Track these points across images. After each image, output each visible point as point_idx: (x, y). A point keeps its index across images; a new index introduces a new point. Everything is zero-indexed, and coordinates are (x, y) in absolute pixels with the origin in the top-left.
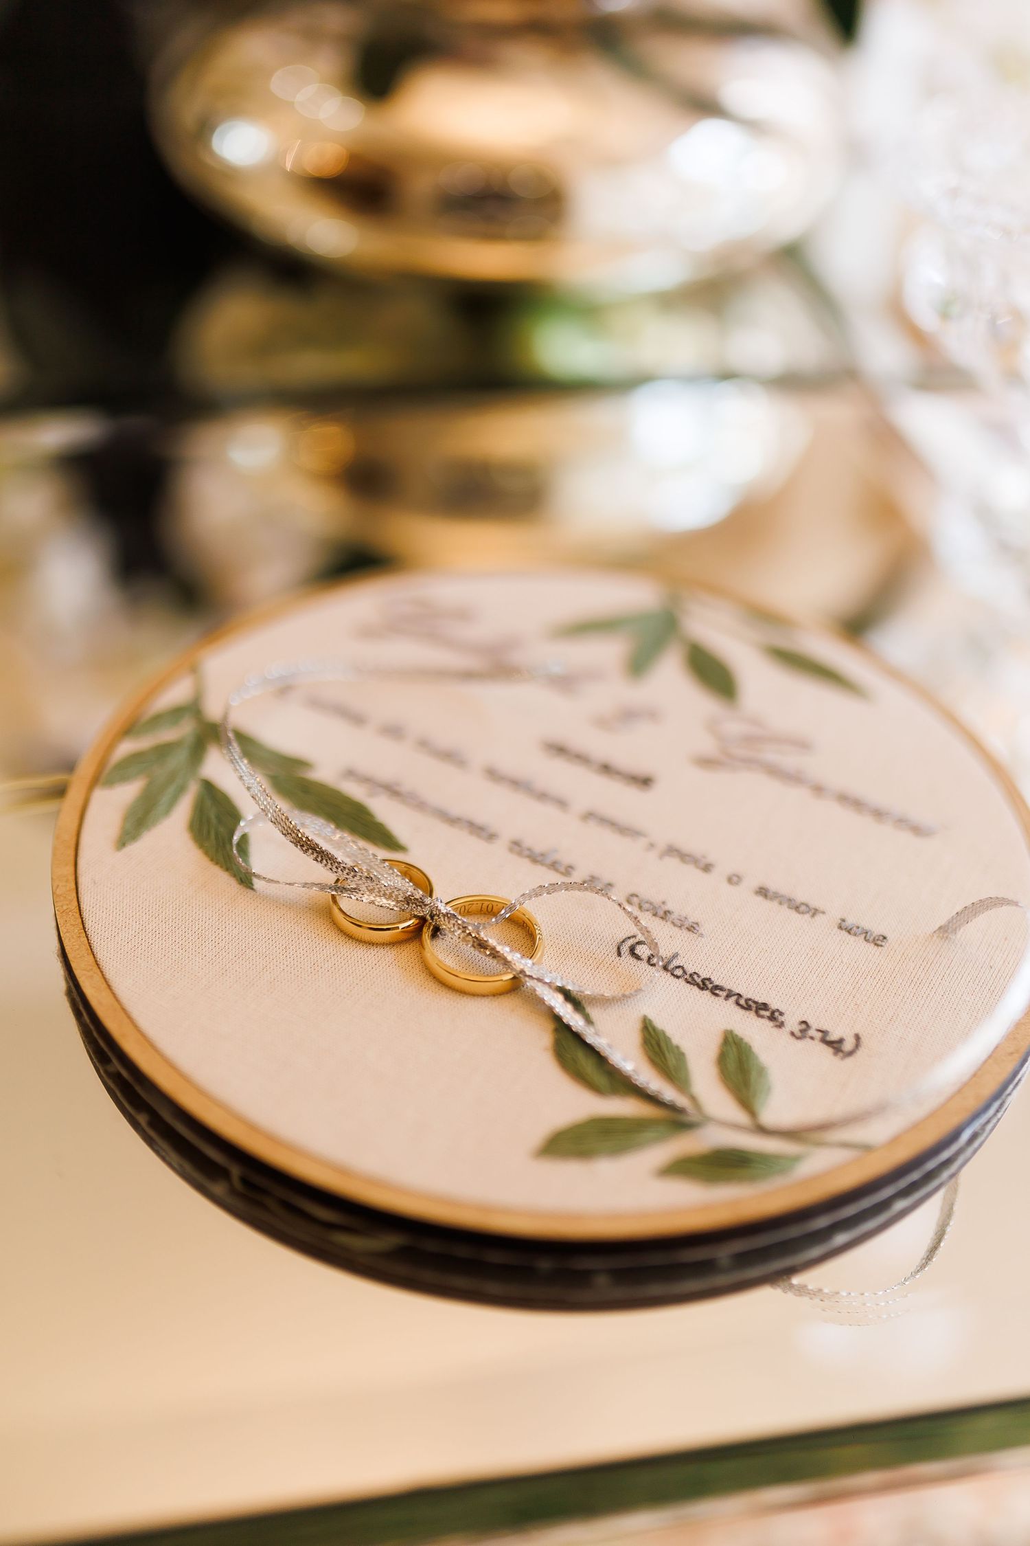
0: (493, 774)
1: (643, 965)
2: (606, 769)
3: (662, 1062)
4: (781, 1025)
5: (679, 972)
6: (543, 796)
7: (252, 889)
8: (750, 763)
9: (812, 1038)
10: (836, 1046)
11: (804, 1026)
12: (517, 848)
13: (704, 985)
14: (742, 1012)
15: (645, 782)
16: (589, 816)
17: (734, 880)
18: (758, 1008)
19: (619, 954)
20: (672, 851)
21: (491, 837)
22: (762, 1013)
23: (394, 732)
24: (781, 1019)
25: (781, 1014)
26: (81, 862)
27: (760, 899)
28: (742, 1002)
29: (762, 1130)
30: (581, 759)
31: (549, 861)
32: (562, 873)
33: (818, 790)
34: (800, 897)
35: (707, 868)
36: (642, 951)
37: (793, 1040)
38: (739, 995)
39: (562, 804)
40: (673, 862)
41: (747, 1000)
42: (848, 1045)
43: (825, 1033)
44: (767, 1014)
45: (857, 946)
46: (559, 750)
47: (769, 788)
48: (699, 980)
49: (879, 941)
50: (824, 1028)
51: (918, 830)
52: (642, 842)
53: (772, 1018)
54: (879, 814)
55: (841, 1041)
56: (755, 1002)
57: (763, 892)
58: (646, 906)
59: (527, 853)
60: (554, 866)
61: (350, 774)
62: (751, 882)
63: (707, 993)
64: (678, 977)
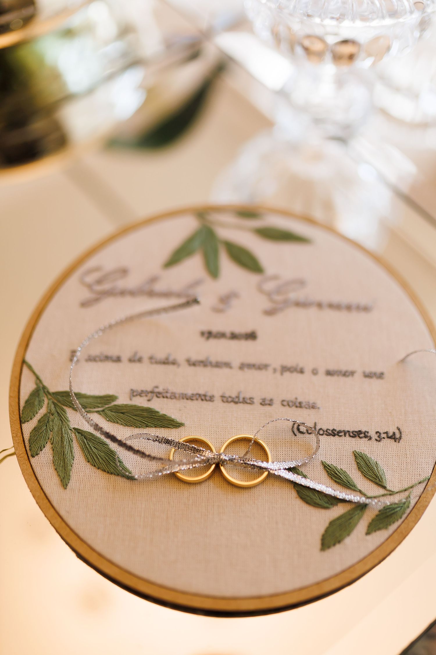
0: (192, 363)
1: (307, 436)
2: (234, 336)
3: (342, 481)
4: (370, 438)
5: (321, 432)
6: (218, 365)
7: (135, 479)
8: (286, 303)
9: (384, 438)
10: (393, 437)
11: (378, 434)
12: (225, 400)
13: (334, 433)
14: (354, 439)
15: (252, 336)
16: (242, 367)
17: (315, 372)
18: (357, 434)
19: (296, 435)
20: (285, 369)
21: (211, 399)
22: (361, 435)
23: (136, 359)
24: (369, 435)
25: (368, 432)
26: (55, 504)
27: (329, 377)
28: (351, 435)
29: (392, 493)
30: (221, 335)
31: (241, 400)
32: (250, 403)
33: (320, 305)
34: (344, 368)
35: (302, 371)
36: (302, 429)
37: (378, 443)
38: (348, 431)
39: (227, 365)
40: (287, 374)
41: (353, 432)
42: (398, 436)
43: (386, 433)
44: (362, 435)
45: (375, 382)
46: (209, 335)
47: (301, 313)
48: (330, 432)
49: (380, 376)
50: (385, 432)
51: (366, 309)
52: (270, 370)
53: (366, 437)
54: (349, 308)
55: (394, 434)
56: (356, 432)
57: (329, 373)
58: (291, 404)
59: (230, 399)
60: (244, 401)
61: (134, 393)
62: (322, 371)
63: (337, 436)
64: (322, 435)
